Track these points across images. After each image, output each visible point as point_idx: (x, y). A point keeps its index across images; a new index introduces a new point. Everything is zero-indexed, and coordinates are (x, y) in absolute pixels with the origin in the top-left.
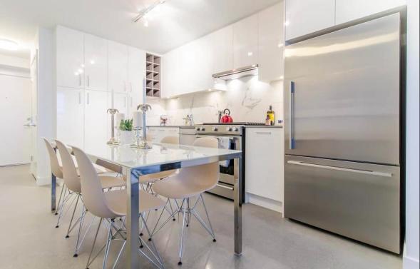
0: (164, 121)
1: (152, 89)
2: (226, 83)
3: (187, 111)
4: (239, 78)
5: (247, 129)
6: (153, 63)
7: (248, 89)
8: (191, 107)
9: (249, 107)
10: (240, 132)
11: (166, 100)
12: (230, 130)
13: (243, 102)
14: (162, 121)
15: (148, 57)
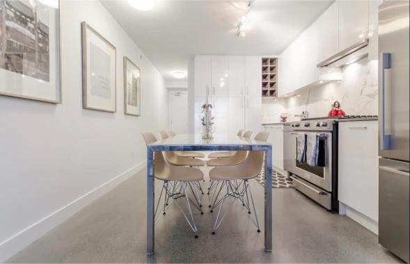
0: (284, 119)
1: (269, 90)
2: (342, 71)
3: (304, 108)
4: (358, 61)
5: (340, 124)
6: (269, 65)
7: (369, 72)
8: (307, 103)
9: (369, 96)
10: (330, 127)
11: (286, 99)
12: (318, 125)
13: (362, 91)
14: (282, 119)
15: (265, 61)
